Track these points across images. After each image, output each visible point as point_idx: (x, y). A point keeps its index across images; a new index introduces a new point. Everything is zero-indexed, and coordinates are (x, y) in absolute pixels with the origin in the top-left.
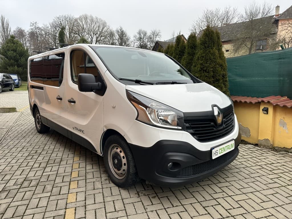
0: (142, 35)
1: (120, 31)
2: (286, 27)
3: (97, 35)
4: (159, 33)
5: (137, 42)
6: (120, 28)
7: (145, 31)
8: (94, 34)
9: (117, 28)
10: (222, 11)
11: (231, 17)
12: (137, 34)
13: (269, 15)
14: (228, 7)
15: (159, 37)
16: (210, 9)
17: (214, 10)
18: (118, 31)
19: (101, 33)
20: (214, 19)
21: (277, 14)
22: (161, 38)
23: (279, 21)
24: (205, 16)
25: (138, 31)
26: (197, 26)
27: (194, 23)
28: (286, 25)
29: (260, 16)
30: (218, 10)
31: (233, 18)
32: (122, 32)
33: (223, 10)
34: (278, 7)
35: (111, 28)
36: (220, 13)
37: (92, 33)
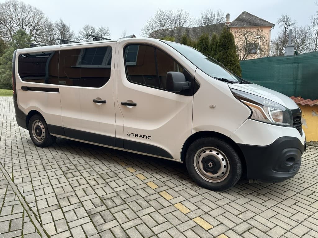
0: (89, 32)
1: (60, 25)
2: (239, 35)
3: (31, 28)
4: (107, 31)
5: (82, 39)
6: (60, 21)
7: (93, 27)
8: (26, 26)
9: (57, 21)
10: (175, 14)
11: (183, 21)
12: (83, 30)
13: (222, 22)
14: (180, 10)
15: (107, 36)
16: (163, 10)
17: (167, 12)
18: (58, 25)
19: (36, 25)
20: (167, 21)
21: (228, 22)
22: (110, 36)
23: (231, 29)
24: (158, 17)
25: (84, 27)
26: (150, 27)
27: (147, 23)
28: (239, 33)
29: (214, 22)
30: (170, 13)
31: (185, 22)
32: (64, 26)
33: (176, 12)
34: (228, 15)
35: (49, 20)
36: (173, 15)
37: (24, 25)
